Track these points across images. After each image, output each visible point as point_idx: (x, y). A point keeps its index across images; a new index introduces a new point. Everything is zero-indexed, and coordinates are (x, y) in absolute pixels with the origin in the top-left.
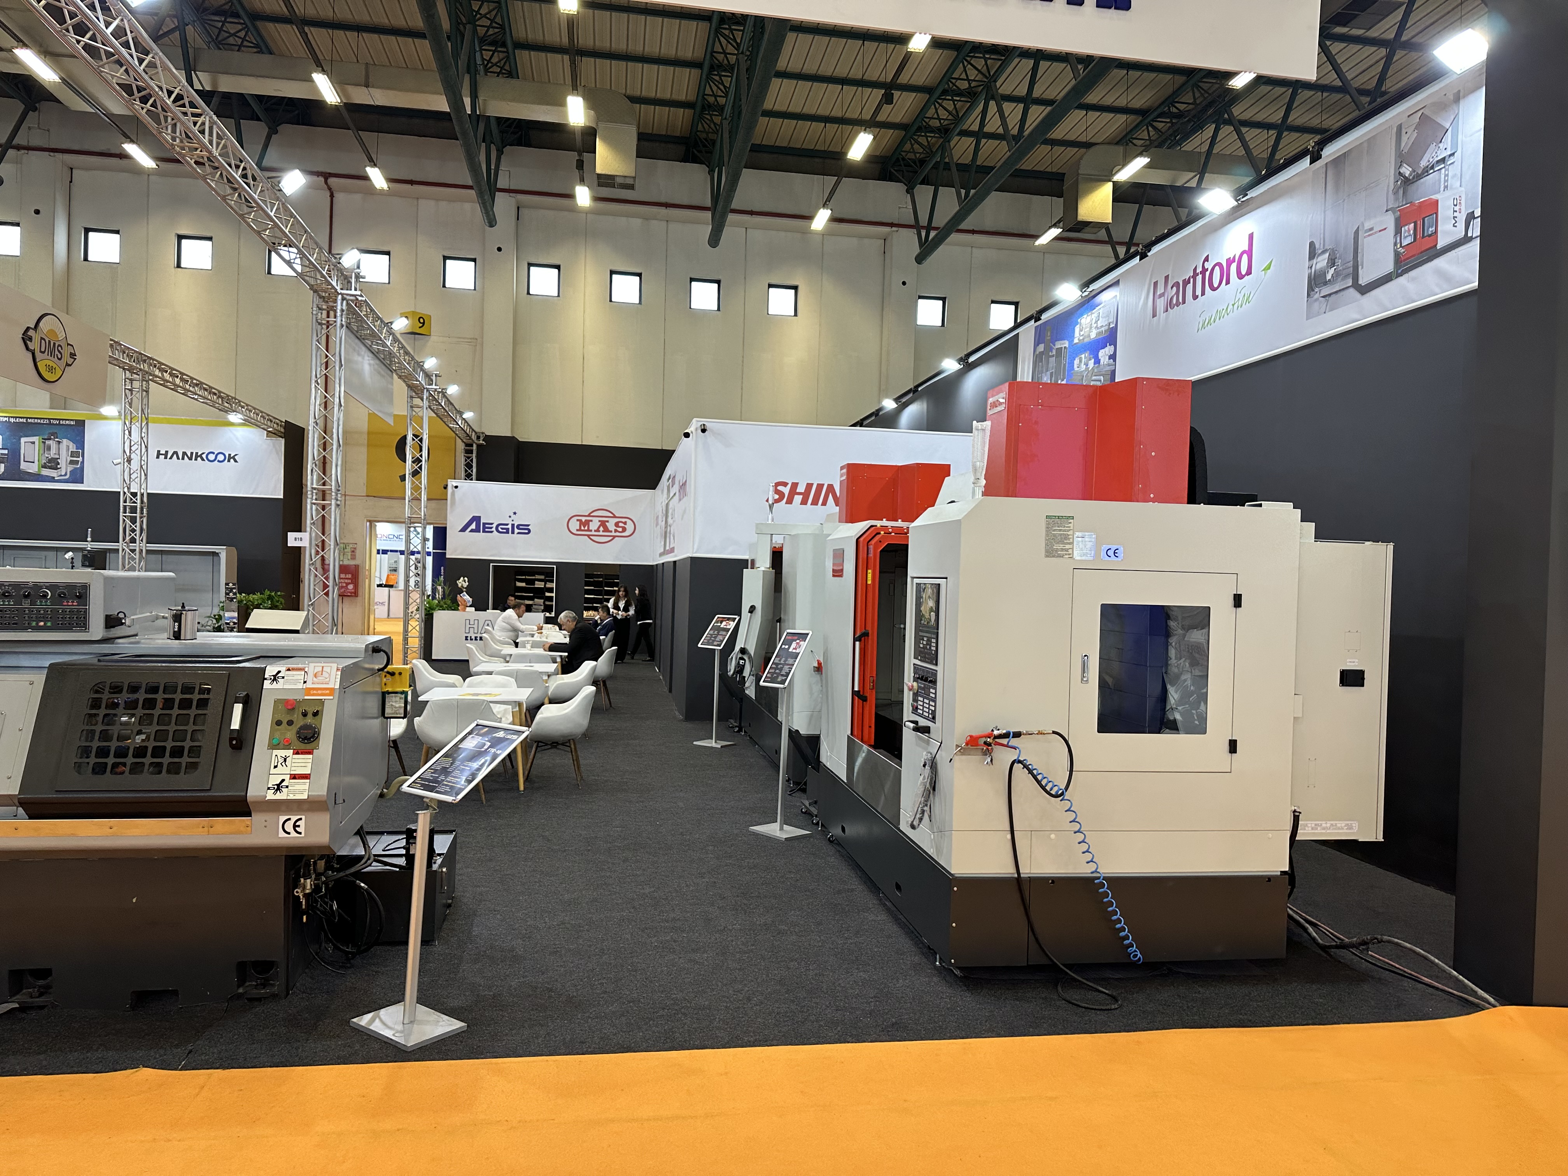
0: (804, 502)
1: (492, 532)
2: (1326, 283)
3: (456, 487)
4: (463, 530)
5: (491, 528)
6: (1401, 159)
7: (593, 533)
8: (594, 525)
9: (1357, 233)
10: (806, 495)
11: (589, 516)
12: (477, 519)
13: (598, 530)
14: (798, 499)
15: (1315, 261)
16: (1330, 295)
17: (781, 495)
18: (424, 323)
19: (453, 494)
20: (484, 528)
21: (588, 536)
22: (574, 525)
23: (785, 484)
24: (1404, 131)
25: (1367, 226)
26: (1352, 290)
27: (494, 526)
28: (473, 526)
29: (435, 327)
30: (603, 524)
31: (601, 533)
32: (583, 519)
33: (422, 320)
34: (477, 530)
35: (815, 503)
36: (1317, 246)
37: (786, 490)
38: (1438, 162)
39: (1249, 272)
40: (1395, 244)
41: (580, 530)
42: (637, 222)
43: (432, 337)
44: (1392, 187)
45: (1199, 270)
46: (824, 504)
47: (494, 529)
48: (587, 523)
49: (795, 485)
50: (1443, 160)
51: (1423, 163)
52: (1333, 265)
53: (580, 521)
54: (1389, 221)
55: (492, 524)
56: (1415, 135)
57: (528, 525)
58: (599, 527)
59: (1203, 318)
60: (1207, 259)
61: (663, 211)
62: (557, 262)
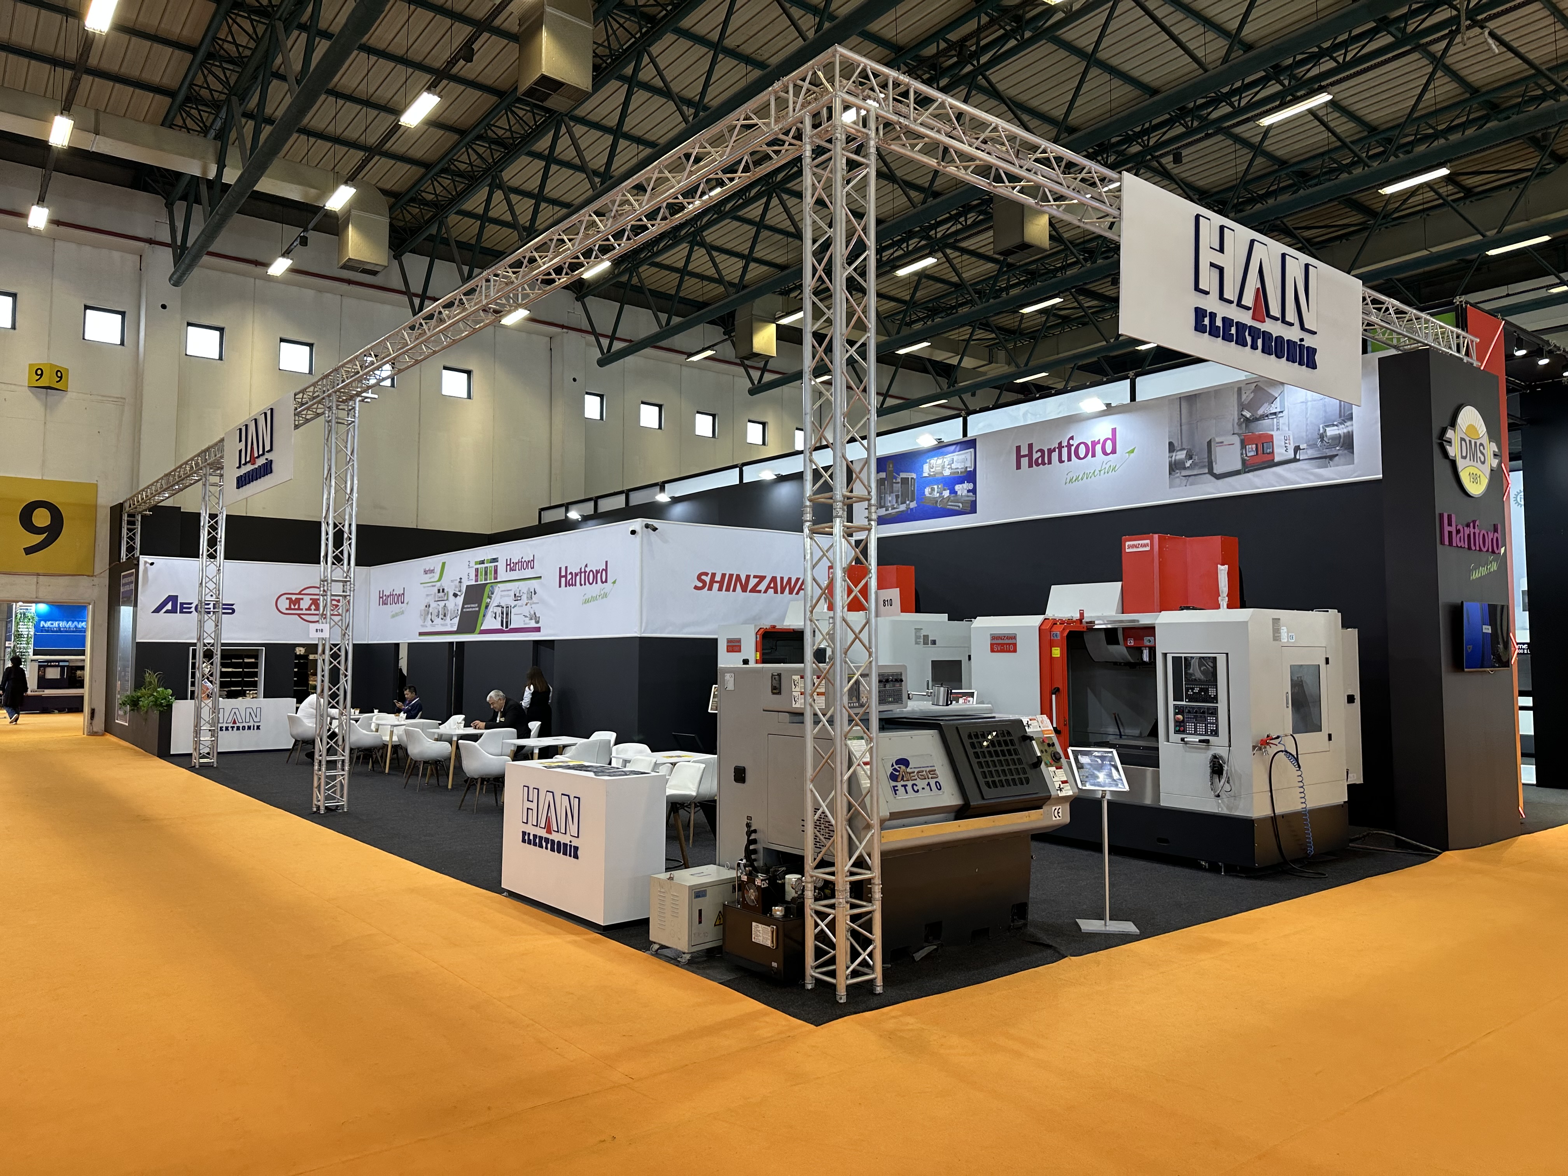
0: (720, 589)
1: (191, 612)
2: (1185, 468)
3: (152, 564)
4: (157, 610)
5: (190, 608)
6: (1242, 407)
7: (304, 612)
8: (305, 603)
9: (1209, 443)
10: (721, 583)
11: (300, 594)
12: (173, 599)
13: (309, 609)
14: (716, 586)
15: (1174, 454)
16: (1189, 476)
17: (704, 582)
18: (61, 377)
19: (146, 570)
20: (182, 608)
21: (299, 615)
22: (284, 604)
23: (706, 574)
24: (1243, 392)
25: (1218, 440)
26: (1208, 476)
27: (193, 606)
28: (169, 606)
29: (73, 381)
30: (315, 602)
31: (313, 612)
32: (294, 597)
33: (59, 374)
34: (173, 611)
35: (728, 590)
36: (1176, 444)
37: (707, 579)
38: (1272, 414)
39: (1114, 451)
40: (1242, 454)
41: (290, 609)
42: (310, 293)
43: (69, 393)
44: (1236, 420)
45: (1065, 444)
46: (734, 590)
47: (193, 609)
48: (298, 601)
49: (714, 575)
50: (1275, 414)
51: (1260, 412)
52: (1191, 458)
53: (290, 599)
54: (1237, 440)
55: (191, 604)
56: (1252, 395)
57: (232, 605)
58: (311, 606)
59: (1071, 475)
60: (1072, 438)
61: (345, 287)
62: (221, 325)
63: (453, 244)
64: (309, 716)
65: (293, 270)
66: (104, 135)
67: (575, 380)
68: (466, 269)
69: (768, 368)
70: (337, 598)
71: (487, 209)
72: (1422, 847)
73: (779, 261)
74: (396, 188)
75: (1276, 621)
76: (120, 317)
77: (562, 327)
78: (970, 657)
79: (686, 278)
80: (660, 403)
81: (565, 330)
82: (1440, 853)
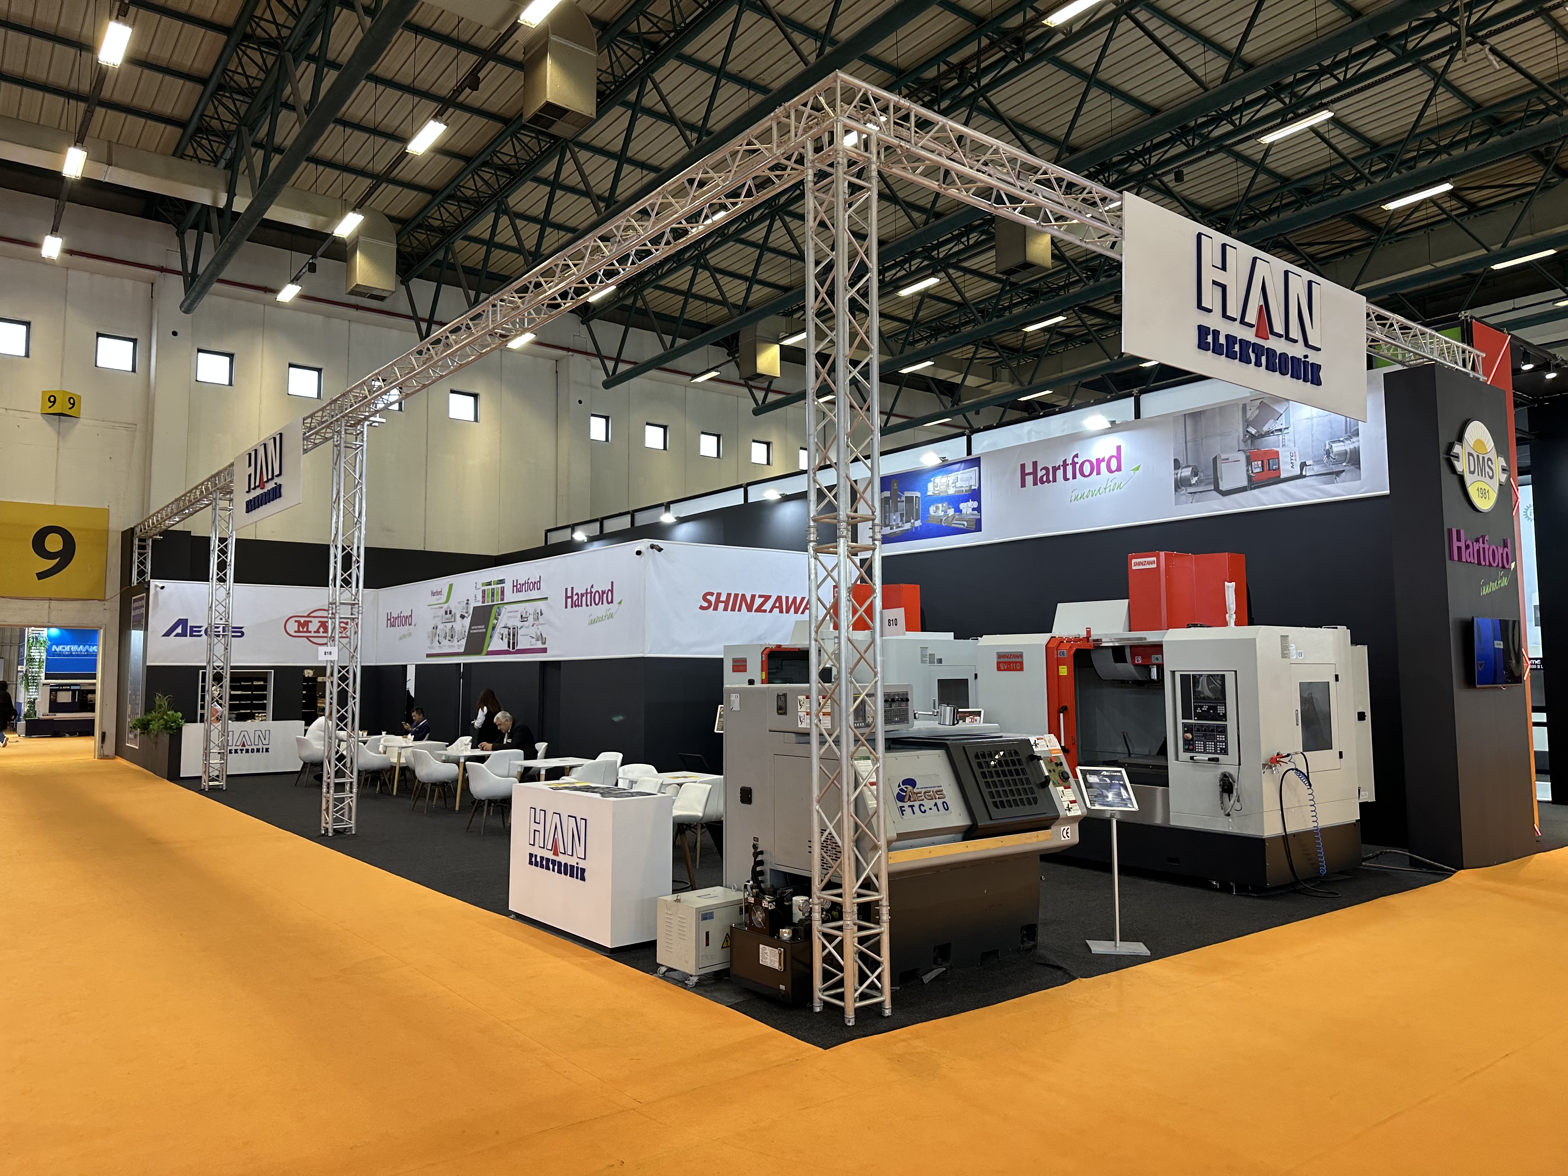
0: (725, 609)
1: (200, 636)
2: (1191, 485)
3: (162, 588)
4: (167, 634)
5: (200, 631)
6: (1247, 423)
7: (312, 634)
8: (314, 626)
9: (1215, 459)
10: (726, 602)
11: (308, 616)
12: (183, 622)
13: (317, 631)
14: (721, 606)
15: (1180, 471)
16: (1195, 493)
17: (709, 602)
18: (73, 404)
19: (156, 593)
20: (192, 631)
21: (307, 637)
22: (292, 627)
23: (712, 594)
24: (1248, 408)
25: (1223, 456)
26: (1214, 493)
27: (203, 629)
28: (179, 630)
29: (85, 408)
30: (324, 625)
31: (321, 634)
32: (302, 620)
33: (72, 401)
34: (183, 634)
35: (733, 609)
36: (1181, 462)
37: (713, 599)
38: (1276, 430)
39: (1119, 469)
40: (1248, 470)
41: (298, 631)
42: (318, 320)
43: (82, 420)
44: (1242, 437)
45: (1069, 461)
46: (739, 610)
47: (203, 633)
48: (306, 623)
49: (719, 595)
50: (1280, 430)
51: (1265, 429)
52: (1196, 475)
53: (299, 622)
54: (1242, 457)
55: (200, 627)
56: (1257, 412)
57: (242, 628)
58: (319, 628)
59: (1076, 493)
60: (1076, 456)
61: (353, 312)
62: (230, 351)
63: (460, 270)
64: (318, 738)
65: (302, 296)
66: (117, 165)
67: (580, 402)
68: (472, 294)
69: (772, 388)
70: (345, 621)
71: (493, 234)
72: (1436, 866)
73: (782, 282)
74: (402, 215)
75: (1284, 638)
76: (131, 344)
77: (568, 350)
78: (976, 676)
79: (691, 300)
80: (665, 424)
81: (570, 353)
82: (1455, 872)
